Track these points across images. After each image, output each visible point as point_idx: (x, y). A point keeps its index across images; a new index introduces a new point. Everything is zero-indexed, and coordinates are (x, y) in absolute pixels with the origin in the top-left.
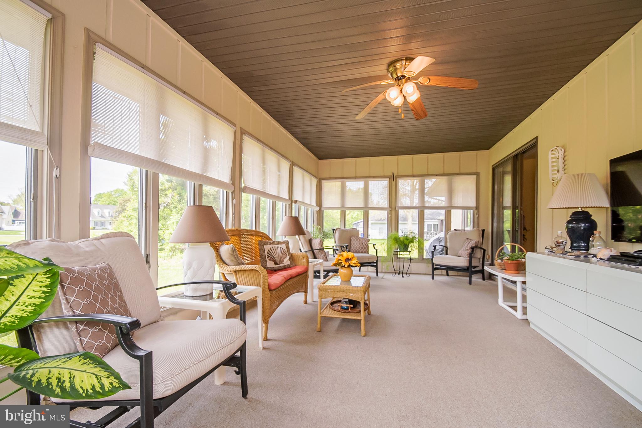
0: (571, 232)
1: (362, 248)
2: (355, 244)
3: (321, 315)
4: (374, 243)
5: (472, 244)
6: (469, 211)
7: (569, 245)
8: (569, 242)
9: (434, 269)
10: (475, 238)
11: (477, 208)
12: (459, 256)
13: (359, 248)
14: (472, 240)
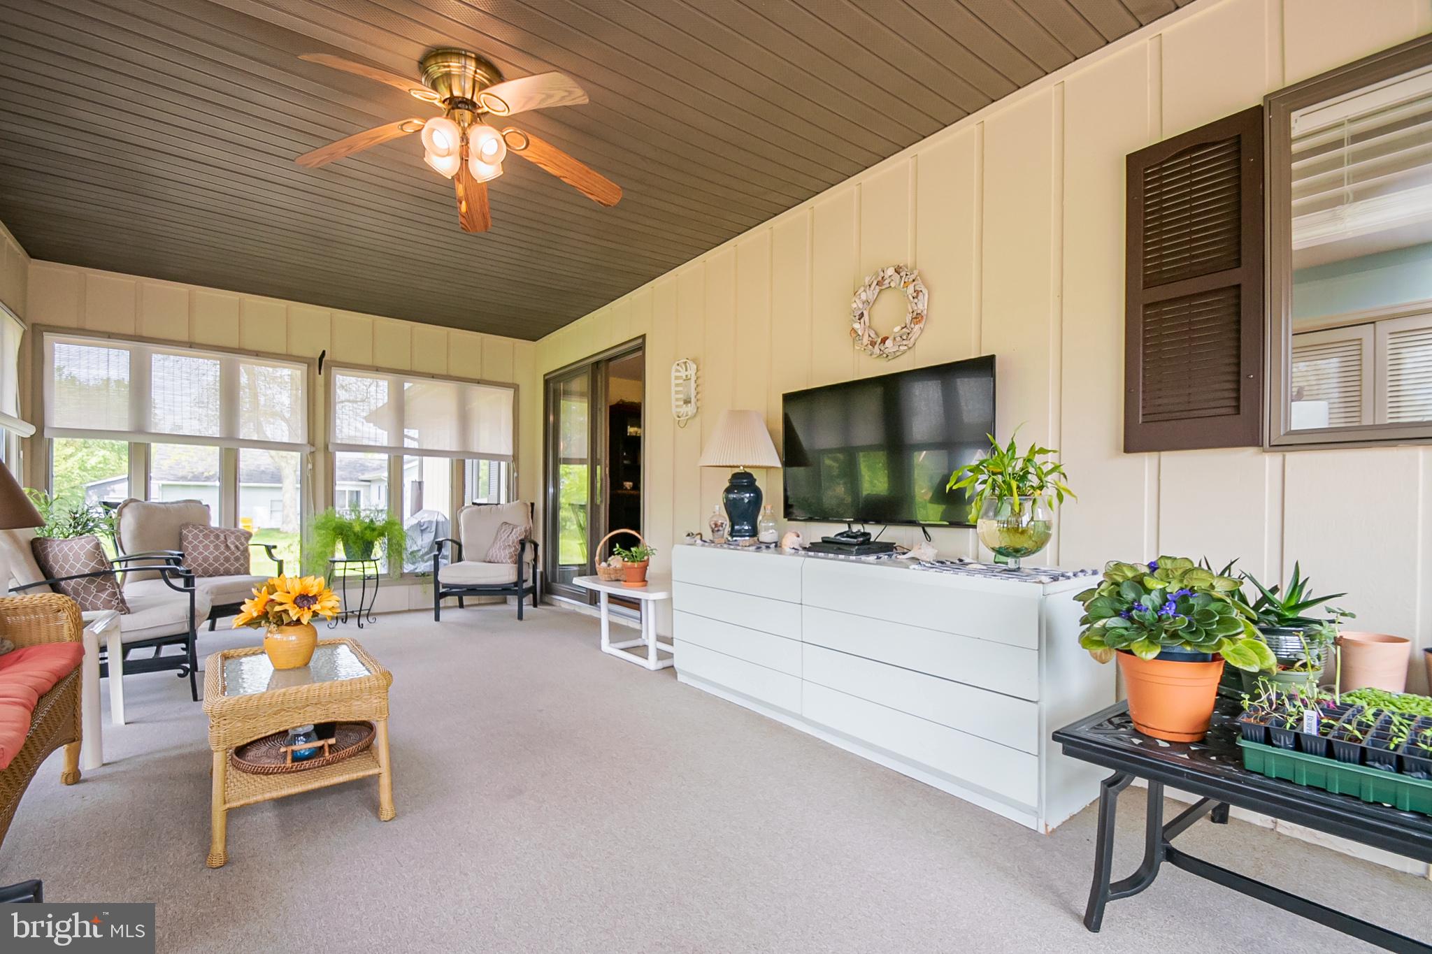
0: (731, 506)
1: (227, 559)
2: (199, 551)
3: (228, 806)
4: (271, 544)
5: (517, 534)
7: (728, 529)
8: (727, 523)
9: (439, 596)
10: (521, 524)
11: (515, 457)
12: (490, 562)
13: (216, 559)
14: (515, 527)
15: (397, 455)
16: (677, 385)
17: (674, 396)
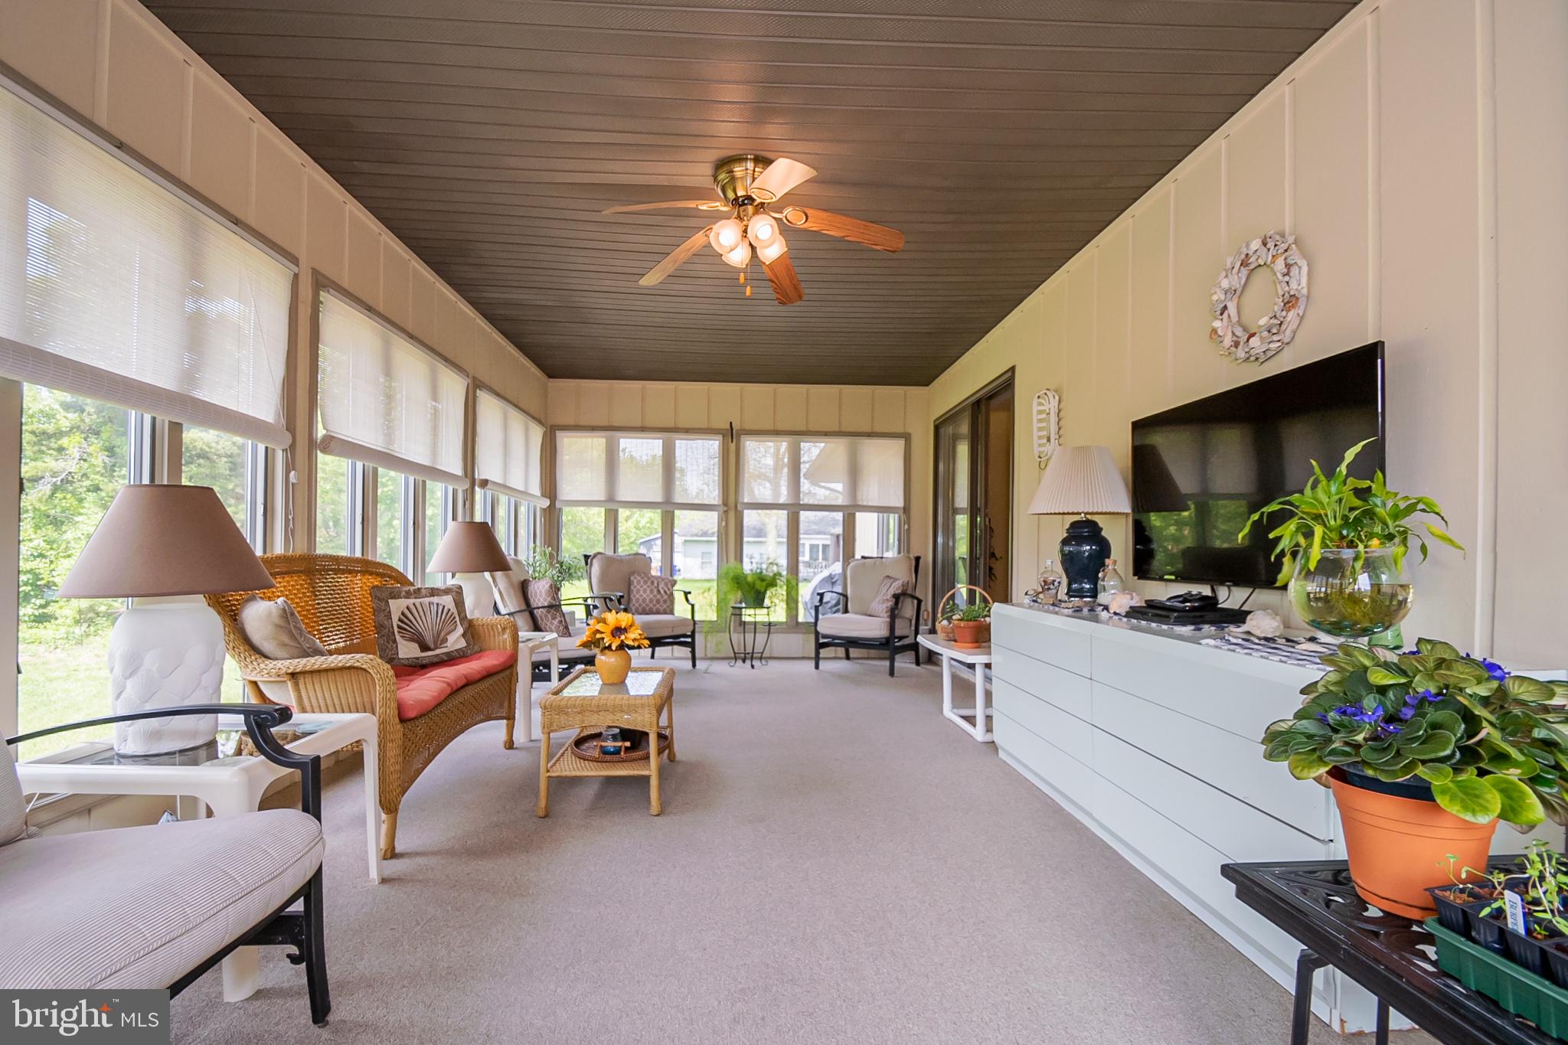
0: (1069, 562)
1: (658, 601)
2: (641, 593)
3: (548, 774)
4: (687, 591)
5: (895, 588)
6: (892, 515)
7: (1064, 589)
8: (1065, 581)
9: (820, 646)
10: (902, 575)
11: (906, 510)
12: (870, 616)
13: (651, 601)
14: (896, 580)
15: (794, 510)
16: (1040, 421)
17: (1036, 434)
